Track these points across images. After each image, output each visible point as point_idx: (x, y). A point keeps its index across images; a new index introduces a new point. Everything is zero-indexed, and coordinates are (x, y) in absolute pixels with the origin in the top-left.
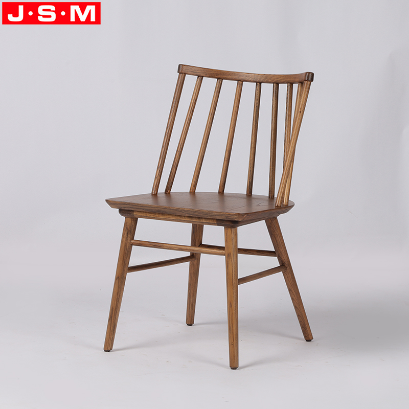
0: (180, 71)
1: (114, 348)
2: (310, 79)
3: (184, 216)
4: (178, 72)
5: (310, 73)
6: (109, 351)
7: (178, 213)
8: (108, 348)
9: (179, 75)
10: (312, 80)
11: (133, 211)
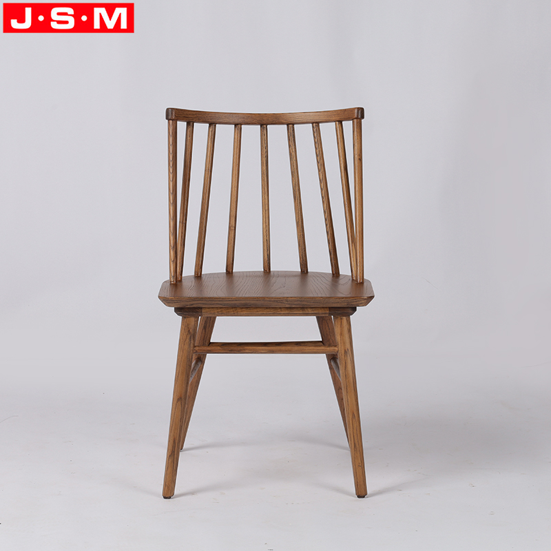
0: (170, 117)
1: (176, 492)
2: (359, 117)
3: (280, 308)
4: (167, 119)
5: (358, 108)
6: (170, 498)
7: (274, 305)
8: (168, 493)
9: (169, 123)
10: (363, 117)
11: (201, 308)
